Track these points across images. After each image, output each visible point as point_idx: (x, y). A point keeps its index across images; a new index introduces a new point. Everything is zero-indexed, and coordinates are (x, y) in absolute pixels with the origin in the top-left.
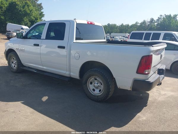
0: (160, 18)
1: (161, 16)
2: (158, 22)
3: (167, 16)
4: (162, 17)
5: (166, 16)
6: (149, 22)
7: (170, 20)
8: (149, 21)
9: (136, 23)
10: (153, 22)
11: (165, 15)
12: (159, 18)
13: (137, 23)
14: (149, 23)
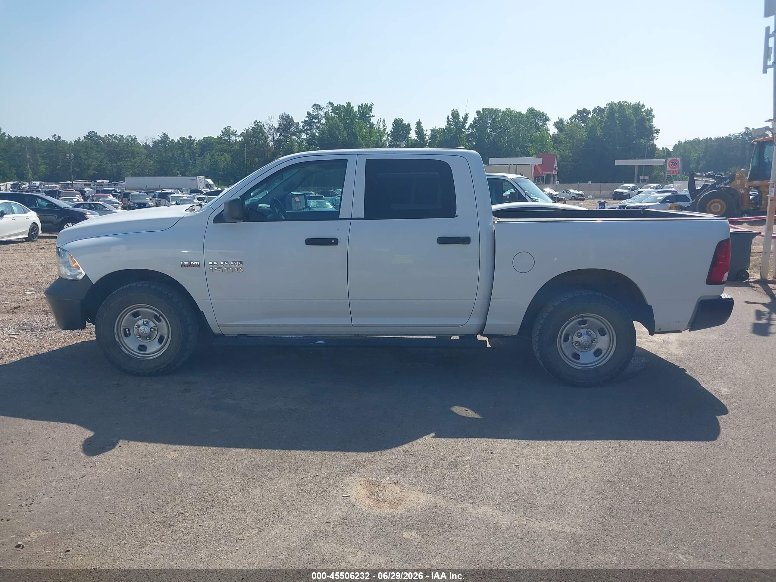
0: (314, 117)
1: (317, 107)
2: (309, 130)
3: (339, 108)
4: (322, 113)
5: (337, 109)
6: (278, 130)
7: (353, 123)
8: (277, 126)
9: (224, 134)
10: (293, 129)
11: (332, 104)
12: (309, 114)
13: (227, 132)
14: (277, 136)
